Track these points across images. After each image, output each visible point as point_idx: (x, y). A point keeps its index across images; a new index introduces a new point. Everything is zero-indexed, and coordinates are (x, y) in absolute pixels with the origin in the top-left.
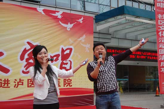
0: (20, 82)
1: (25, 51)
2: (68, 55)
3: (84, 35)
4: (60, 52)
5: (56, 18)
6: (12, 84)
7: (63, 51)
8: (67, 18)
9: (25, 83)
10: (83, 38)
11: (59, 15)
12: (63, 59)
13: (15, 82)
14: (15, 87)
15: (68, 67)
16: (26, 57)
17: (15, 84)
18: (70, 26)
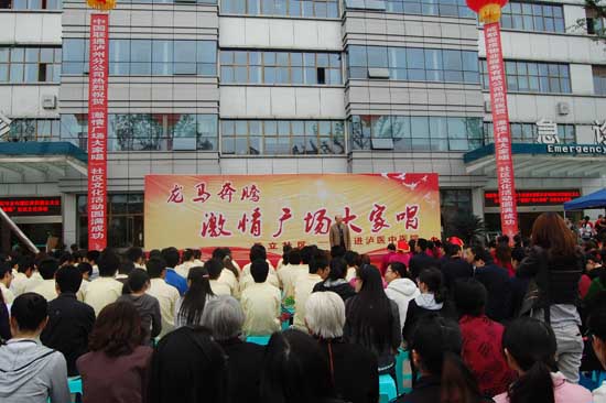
0: (371, 240)
1: (374, 213)
2: (413, 213)
3: (429, 193)
4: (405, 211)
5: (399, 180)
6: (364, 242)
7: (408, 210)
8: (411, 178)
9: (376, 241)
10: (428, 196)
11: (402, 177)
12: (408, 217)
13: (367, 240)
14: (367, 243)
15: (414, 224)
16: (375, 217)
18: (413, 185)
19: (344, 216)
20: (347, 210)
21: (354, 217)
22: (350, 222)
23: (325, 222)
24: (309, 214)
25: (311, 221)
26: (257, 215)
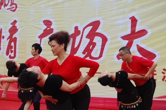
6: (159, 76)
13: (163, 73)
14: (163, 80)
17: (163, 75)
19: (129, 32)
20: (134, 21)
21: (143, 32)
22: (136, 42)
23: (98, 40)
24: (76, 28)
25: (78, 38)
26: (13, 30)
